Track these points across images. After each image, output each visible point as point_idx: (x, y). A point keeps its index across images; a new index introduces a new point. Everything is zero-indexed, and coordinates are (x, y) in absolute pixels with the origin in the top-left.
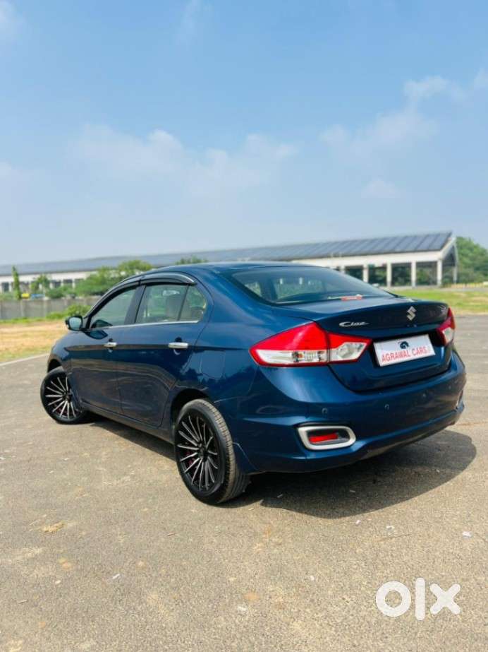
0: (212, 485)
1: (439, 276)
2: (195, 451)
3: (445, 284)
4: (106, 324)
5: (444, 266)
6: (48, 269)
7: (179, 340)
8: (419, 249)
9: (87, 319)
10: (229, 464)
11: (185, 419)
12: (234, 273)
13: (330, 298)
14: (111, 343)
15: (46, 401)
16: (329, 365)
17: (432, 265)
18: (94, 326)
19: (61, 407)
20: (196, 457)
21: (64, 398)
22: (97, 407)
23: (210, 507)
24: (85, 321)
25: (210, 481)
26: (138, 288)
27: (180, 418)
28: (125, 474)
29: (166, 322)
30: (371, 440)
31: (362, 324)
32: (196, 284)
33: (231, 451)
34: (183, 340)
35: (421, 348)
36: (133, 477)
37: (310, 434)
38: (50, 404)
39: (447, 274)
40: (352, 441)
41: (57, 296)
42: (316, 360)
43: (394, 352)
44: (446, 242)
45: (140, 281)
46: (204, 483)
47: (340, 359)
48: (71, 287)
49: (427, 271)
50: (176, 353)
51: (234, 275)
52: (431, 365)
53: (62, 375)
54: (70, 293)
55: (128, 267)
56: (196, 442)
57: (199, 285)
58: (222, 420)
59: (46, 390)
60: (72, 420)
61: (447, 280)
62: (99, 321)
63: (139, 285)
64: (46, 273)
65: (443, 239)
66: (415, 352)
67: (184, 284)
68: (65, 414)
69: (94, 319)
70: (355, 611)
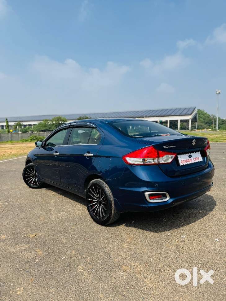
0: (103, 217)
1: (190, 126)
2: (95, 202)
3: (192, 130)
4: (53, 144)
5: (192, 122)
6: (21, 120)
7: (89, 152)
8: (181, 114)
9: (44, 142)
10: (112, 208)
11: (91, 187)
12: (114, 123)
13: (156, 135)
14: (56, 153)
15: (25, 178)
16: (159, 165)
17: (187, 121)
18: (48, 145)
19: (32, 181)
20: (96, 204)
21: (33, 177)
22: (48, 181)
23: (102, 227)
24: (44, 143)
25: (102, 215)
26: (68, 129)
27: (89, 187)
28: (63, 211)
29: (81, 144)
30: (176, 198)
31: (173, 147)
32: (96, 128)
33: (113, 202)
34: (90, 152)
35: (197, 157)
36: (66, 213)
37: (150, 195)
38: (27, 179)
39: (193, 125)
40: (168, 199)
41: (25, 132)
42: (152, 163)
43: (186, 159)
44: (193, 111)
45: (70, 126)
46: (99, 216)
47: (163, 162)
48: (31, 128)
49: (185, 124)
50: (87, 158)
51: (113, 124)
52: (201, 166)
53: (32, 167)
54: (31, 131)
55: (56, 120)
56: (96, 198)
57: (98, 128)
58: (108, 188)
59: (25, 173)
60: (37, 186)
61: (193, 128)
62: (50, 143)
63: (69, 128)
64: (20, 121)
65: (192, 110)
66: (194, 159)
67: (90, 127)
68: (33, 184)
69: (48, 142)
70: (172, 275)
